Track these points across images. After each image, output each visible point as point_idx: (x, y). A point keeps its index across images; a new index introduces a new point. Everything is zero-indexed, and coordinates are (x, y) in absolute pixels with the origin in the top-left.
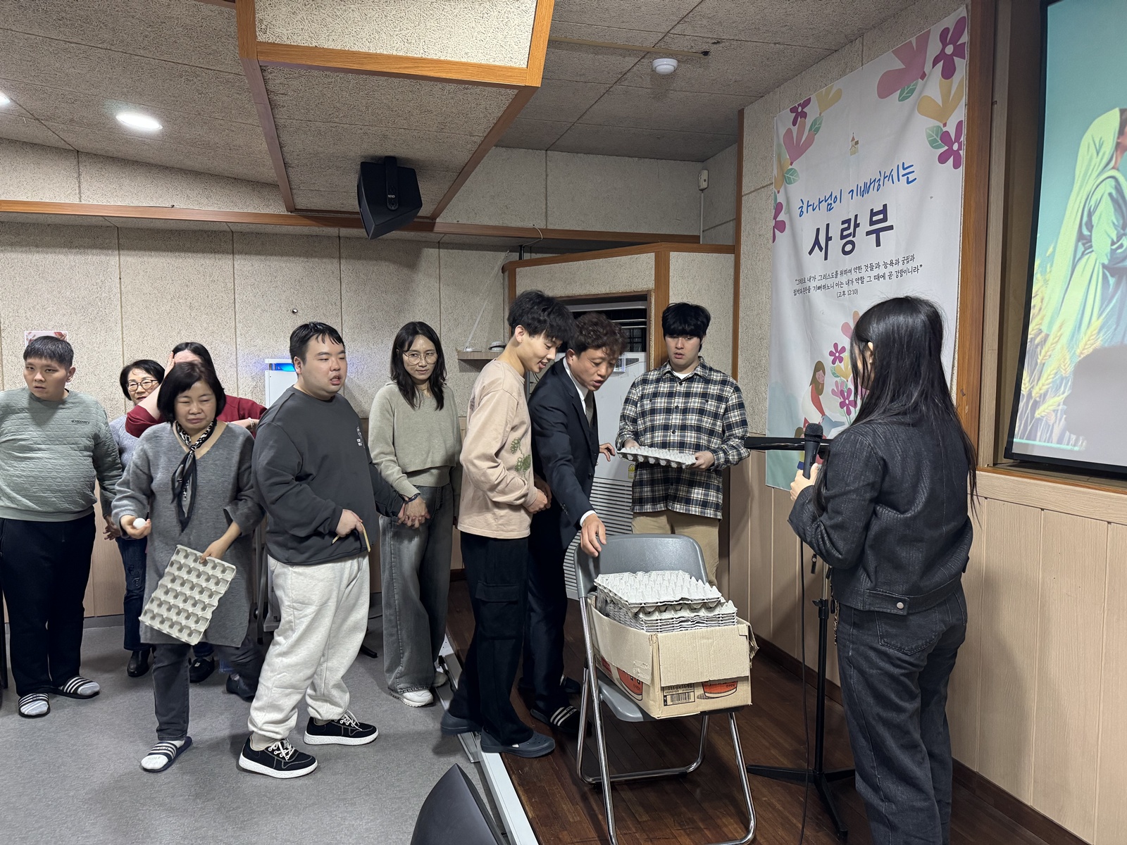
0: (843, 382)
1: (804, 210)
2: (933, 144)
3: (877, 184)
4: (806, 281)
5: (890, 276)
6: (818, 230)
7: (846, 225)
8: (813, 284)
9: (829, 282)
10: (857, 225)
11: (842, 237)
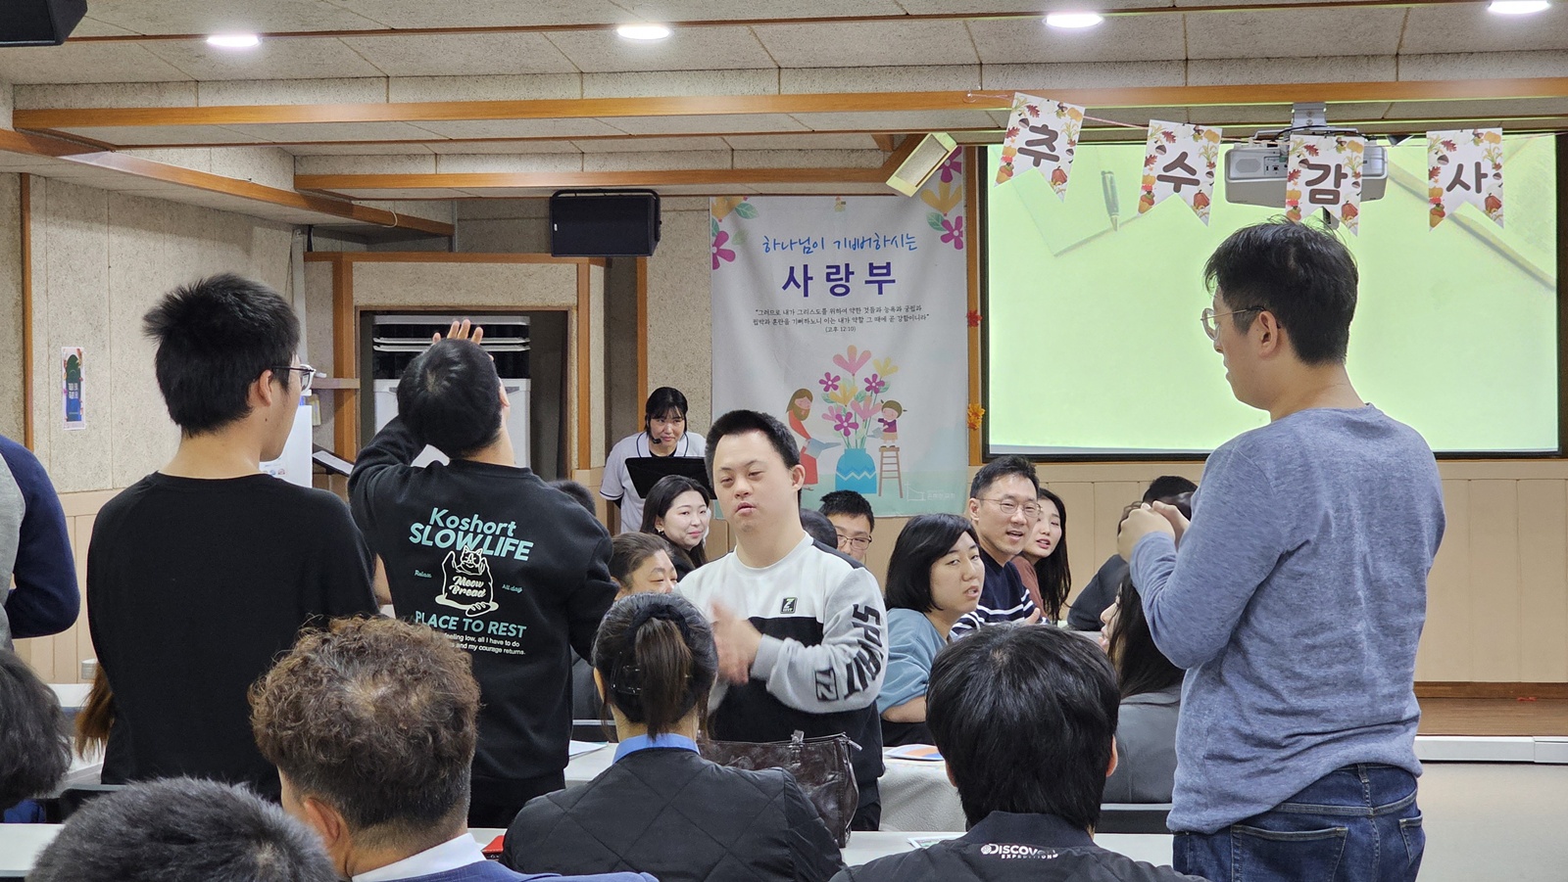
0: (840, 408)
1: (771, 245)
2: (932, 225)
3: (874, 244)
4: (781, 312)
5: (892, 319)
6: (792, 269)
7: (834, 270)
8: (791, 317)
9: (814, 317)
10: (848, 273)
11: (829, 280)
